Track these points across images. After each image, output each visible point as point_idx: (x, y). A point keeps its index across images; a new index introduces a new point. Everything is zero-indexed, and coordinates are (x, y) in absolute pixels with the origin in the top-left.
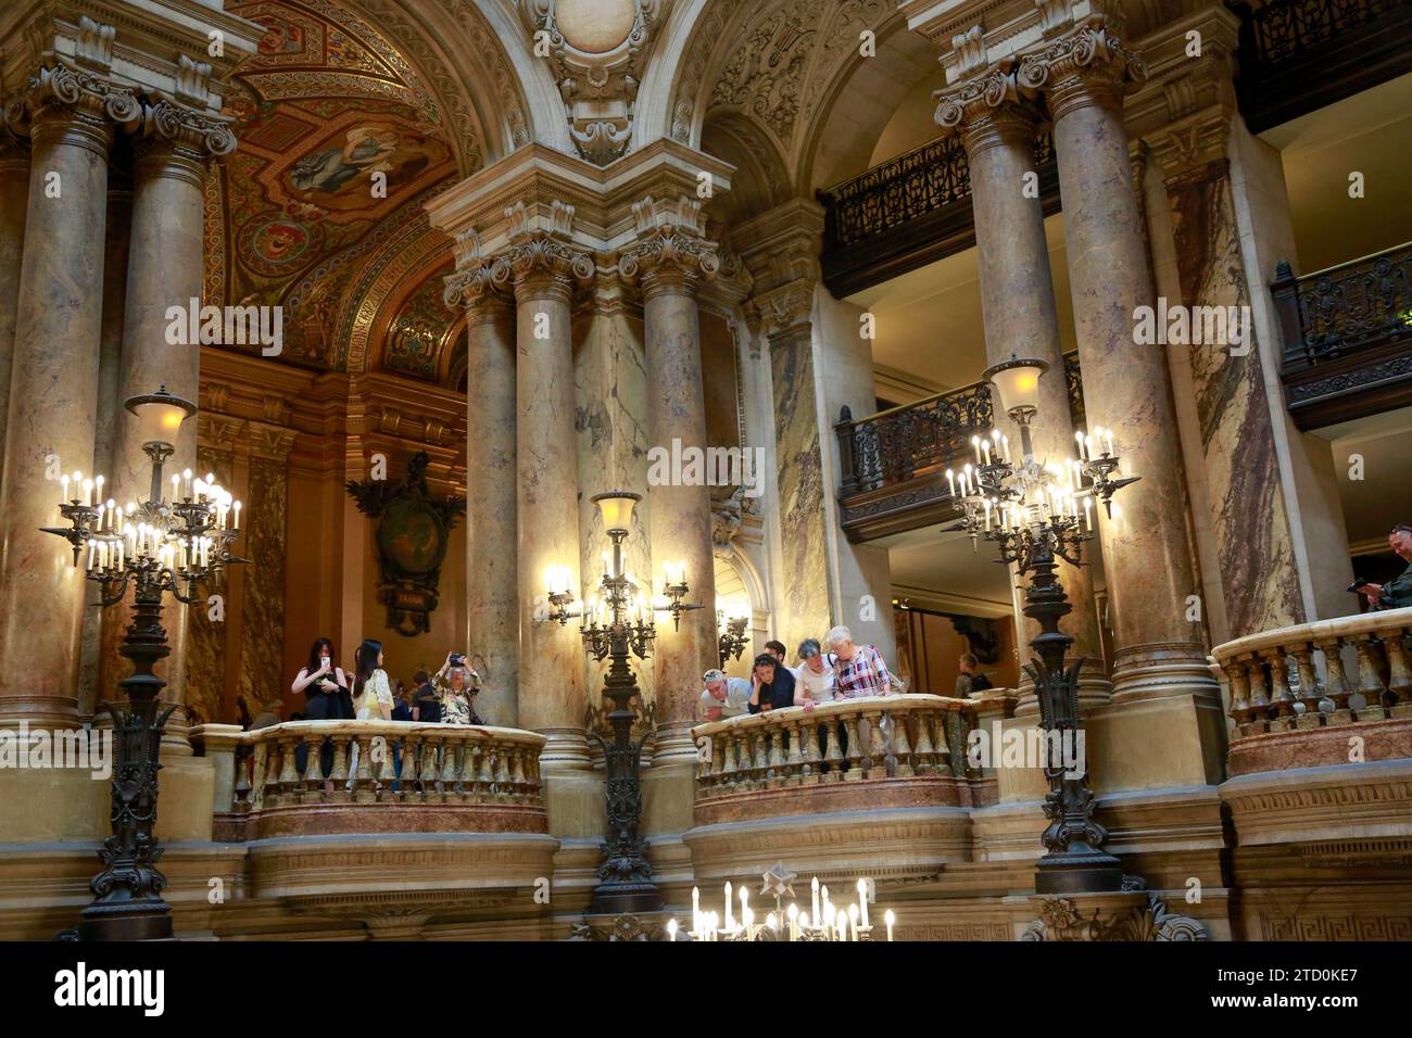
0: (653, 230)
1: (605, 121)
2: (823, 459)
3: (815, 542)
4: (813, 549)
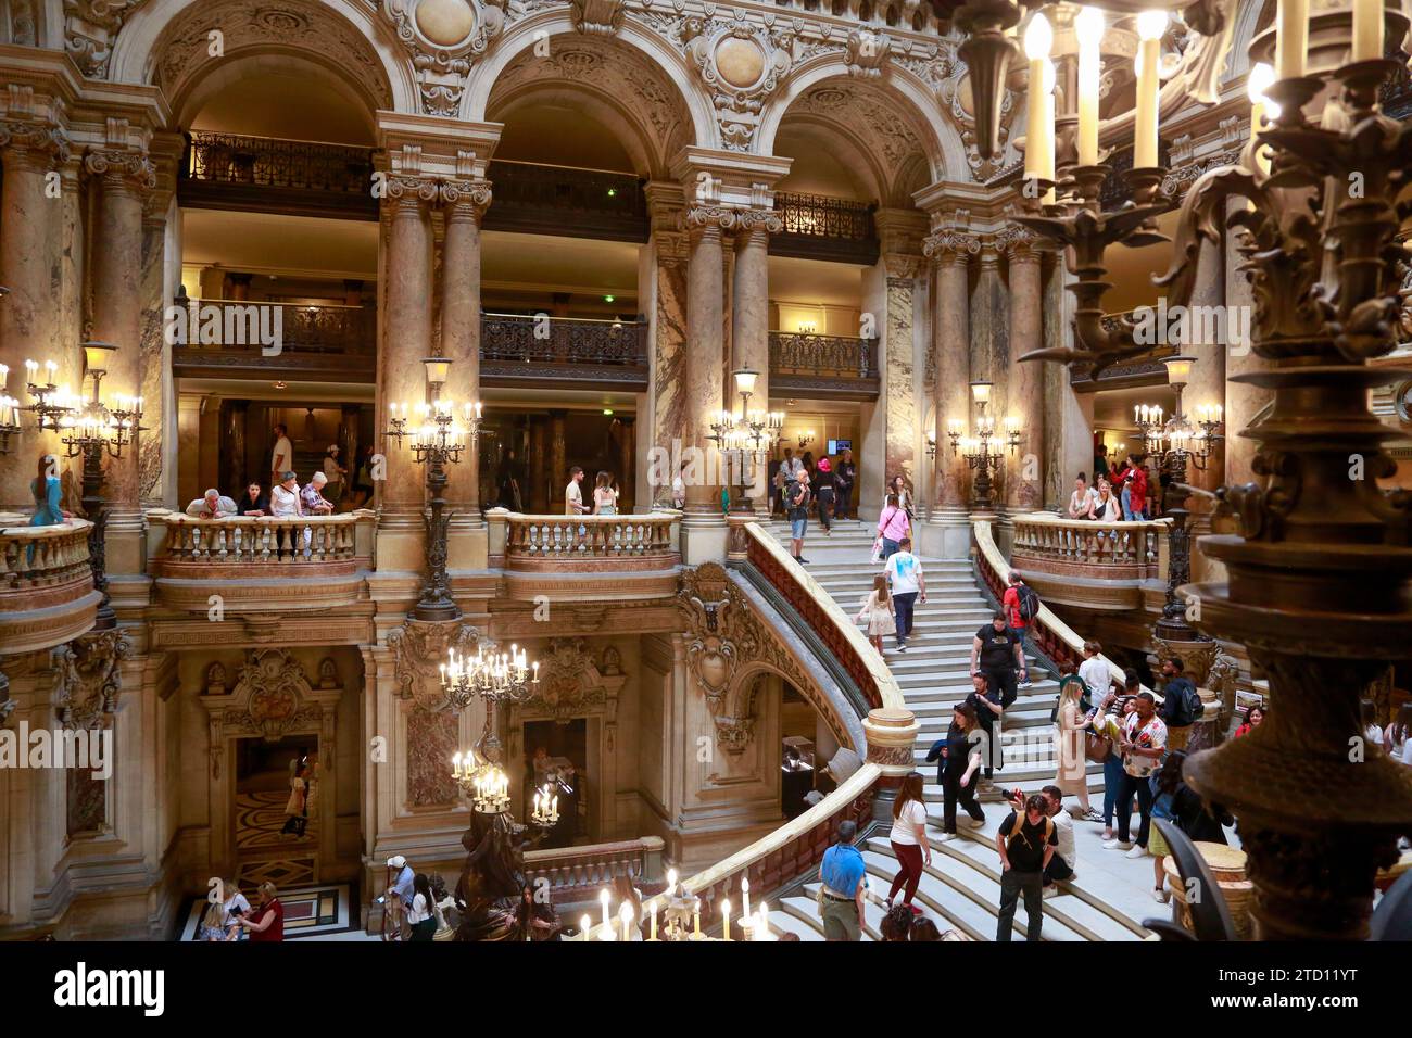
0: (125, 147)
1: (92, 41)
3: (153, 373)
4: (152, 377)
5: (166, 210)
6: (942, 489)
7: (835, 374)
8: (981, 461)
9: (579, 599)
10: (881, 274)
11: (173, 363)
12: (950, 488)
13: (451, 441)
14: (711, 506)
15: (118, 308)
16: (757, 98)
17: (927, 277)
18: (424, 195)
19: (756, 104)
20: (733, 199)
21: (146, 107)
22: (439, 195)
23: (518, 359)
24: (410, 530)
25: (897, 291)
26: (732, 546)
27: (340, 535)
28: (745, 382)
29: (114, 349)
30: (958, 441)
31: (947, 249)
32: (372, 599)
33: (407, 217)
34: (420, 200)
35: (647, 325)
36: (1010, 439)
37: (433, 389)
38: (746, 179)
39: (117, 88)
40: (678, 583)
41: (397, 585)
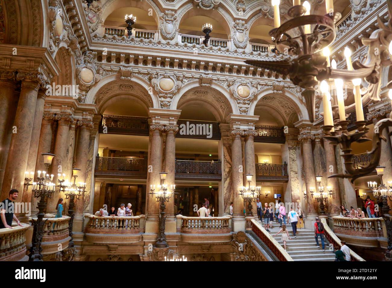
0: (87, 119)
1: (81, 94)
2: (93, 162)
3: (89, 176)
4: (89, 178)
5: (96, 134)
6: (309, 208)
7: (275, 175)
8: (321, 200)
9: (202, 242)
10: (286, 146)
11: (95, 173)
12: (312, 208)
13: (167, 196)
14: (240, 214)
15: (82, 159)
16: (249, 100)
17: (300, 146)
18: (161, 129)
19: (248, 102)
20: (243, 127)
21: (93, 109)
22: (164, 129)
23: (185, 172)
24: (155, 221)
25: (291, 151)
26: (247, 226)
27: (135, 222)
28: (249, 178)
29: (80, 170)
30: (313, 194)
31: (305, 138)
32: (144, 241)
33: (156, 135)
34: (160, 130)
35: (221, 162)
36: (329, 193)
37: (162, 181)
38: (247, 122)
39: (86, 105)
40: (232, 237)
41: (151, 237)
